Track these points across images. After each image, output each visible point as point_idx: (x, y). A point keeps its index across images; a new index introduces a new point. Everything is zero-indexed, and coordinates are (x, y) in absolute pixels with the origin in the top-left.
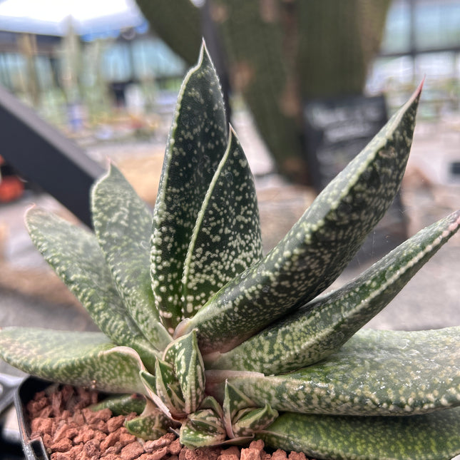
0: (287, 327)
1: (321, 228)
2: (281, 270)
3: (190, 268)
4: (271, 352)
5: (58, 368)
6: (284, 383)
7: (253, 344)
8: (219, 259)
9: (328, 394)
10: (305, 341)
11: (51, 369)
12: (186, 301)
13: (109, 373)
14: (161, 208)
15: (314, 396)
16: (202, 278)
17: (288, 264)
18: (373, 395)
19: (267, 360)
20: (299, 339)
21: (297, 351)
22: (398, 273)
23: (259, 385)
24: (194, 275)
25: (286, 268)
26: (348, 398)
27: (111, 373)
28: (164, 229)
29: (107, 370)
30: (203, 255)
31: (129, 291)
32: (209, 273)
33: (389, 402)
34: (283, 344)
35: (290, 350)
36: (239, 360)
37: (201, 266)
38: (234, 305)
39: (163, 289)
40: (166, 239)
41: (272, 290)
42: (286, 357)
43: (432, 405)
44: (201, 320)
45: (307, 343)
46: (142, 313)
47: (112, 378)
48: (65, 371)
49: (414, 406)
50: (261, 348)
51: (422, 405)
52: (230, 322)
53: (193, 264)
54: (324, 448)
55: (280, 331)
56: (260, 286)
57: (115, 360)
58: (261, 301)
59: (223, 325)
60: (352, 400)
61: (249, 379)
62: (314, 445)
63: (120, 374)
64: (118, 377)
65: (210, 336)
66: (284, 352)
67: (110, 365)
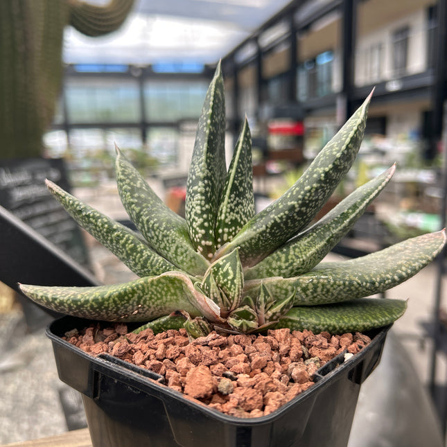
0: (296, 244)
1: (331, 169)
2: (303, 199)
3: (227, 208)
4: (287, 261)
5: (110, 297)
6: (298, 280)
7: (273, 258)
8: (242, 204)
9: (329, 282)
10: (309, 251)
11: (103, 298)
12: (223, 232)
13: (156, 295)
14: (204, 166)
15: (320, 285)
16: (233, 216)
17: (308, 194)
18: (357, 279)
19: (284, 267)
20: (305, 250)
21: (305, 258)
22: (365, 202)
23: (279, 285)
24: (229, 213)
25: (306, 198)
26: (342, 282)
27: (158, 294)
28: (206, 181)
29: (155, 293)
30: (235, 200)
31: (168, 233)
32: (238, 213)
33: (367, 282)
34: (294, 255)
35: (299, 258)
36: (262, 271)
37: (233, 207)
38: (267, 227)
39: (206, 224)
40: (207, 189)
41: (295, 214)
42: (297, 263)
43: (390, 281)
44: (240, 242)
45: (310, 252)
46: (182, 247)
47: (158, 299)
48: (116, 299)
49: (380, 283)
50: (279, 259)
51: (385, 281)
52: (262, 240)
53: (229, 206)
54: (325, 323)
55: (291, 247)
56: (287, 212)
57: (163, 283)
58: (286, 223)
59: (257, 244)
60: (344, 284)
61: (271, 283)
62: (318, 322)
63: (166, 295)
64: (164, 298)
65: (245, 253)
66: (295, 260)
67: (158, 288)
